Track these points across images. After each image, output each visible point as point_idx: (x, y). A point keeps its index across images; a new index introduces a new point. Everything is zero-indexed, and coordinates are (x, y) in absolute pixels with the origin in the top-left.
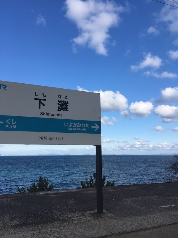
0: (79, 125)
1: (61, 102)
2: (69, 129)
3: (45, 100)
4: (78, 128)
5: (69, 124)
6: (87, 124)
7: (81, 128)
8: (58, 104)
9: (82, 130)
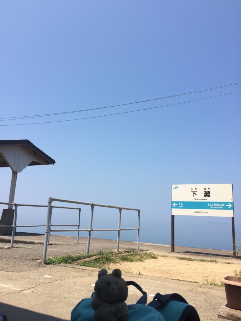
0: (217, 205)
1: (206, 192)
2: (211, 207)
3: (197, 192)
4: (217, 206)
5: (211, 204)
6: (223, 204)
7: (219, 206)
8: (204, 193)
9: (220, 207)
